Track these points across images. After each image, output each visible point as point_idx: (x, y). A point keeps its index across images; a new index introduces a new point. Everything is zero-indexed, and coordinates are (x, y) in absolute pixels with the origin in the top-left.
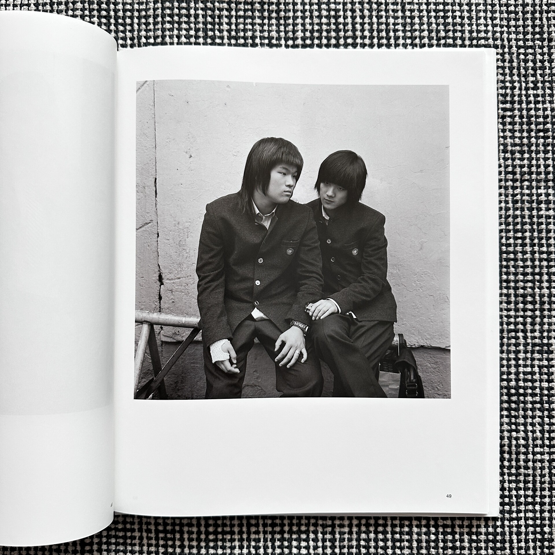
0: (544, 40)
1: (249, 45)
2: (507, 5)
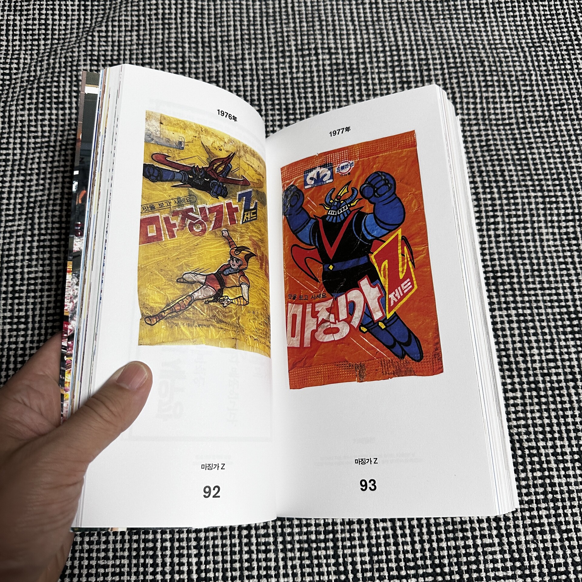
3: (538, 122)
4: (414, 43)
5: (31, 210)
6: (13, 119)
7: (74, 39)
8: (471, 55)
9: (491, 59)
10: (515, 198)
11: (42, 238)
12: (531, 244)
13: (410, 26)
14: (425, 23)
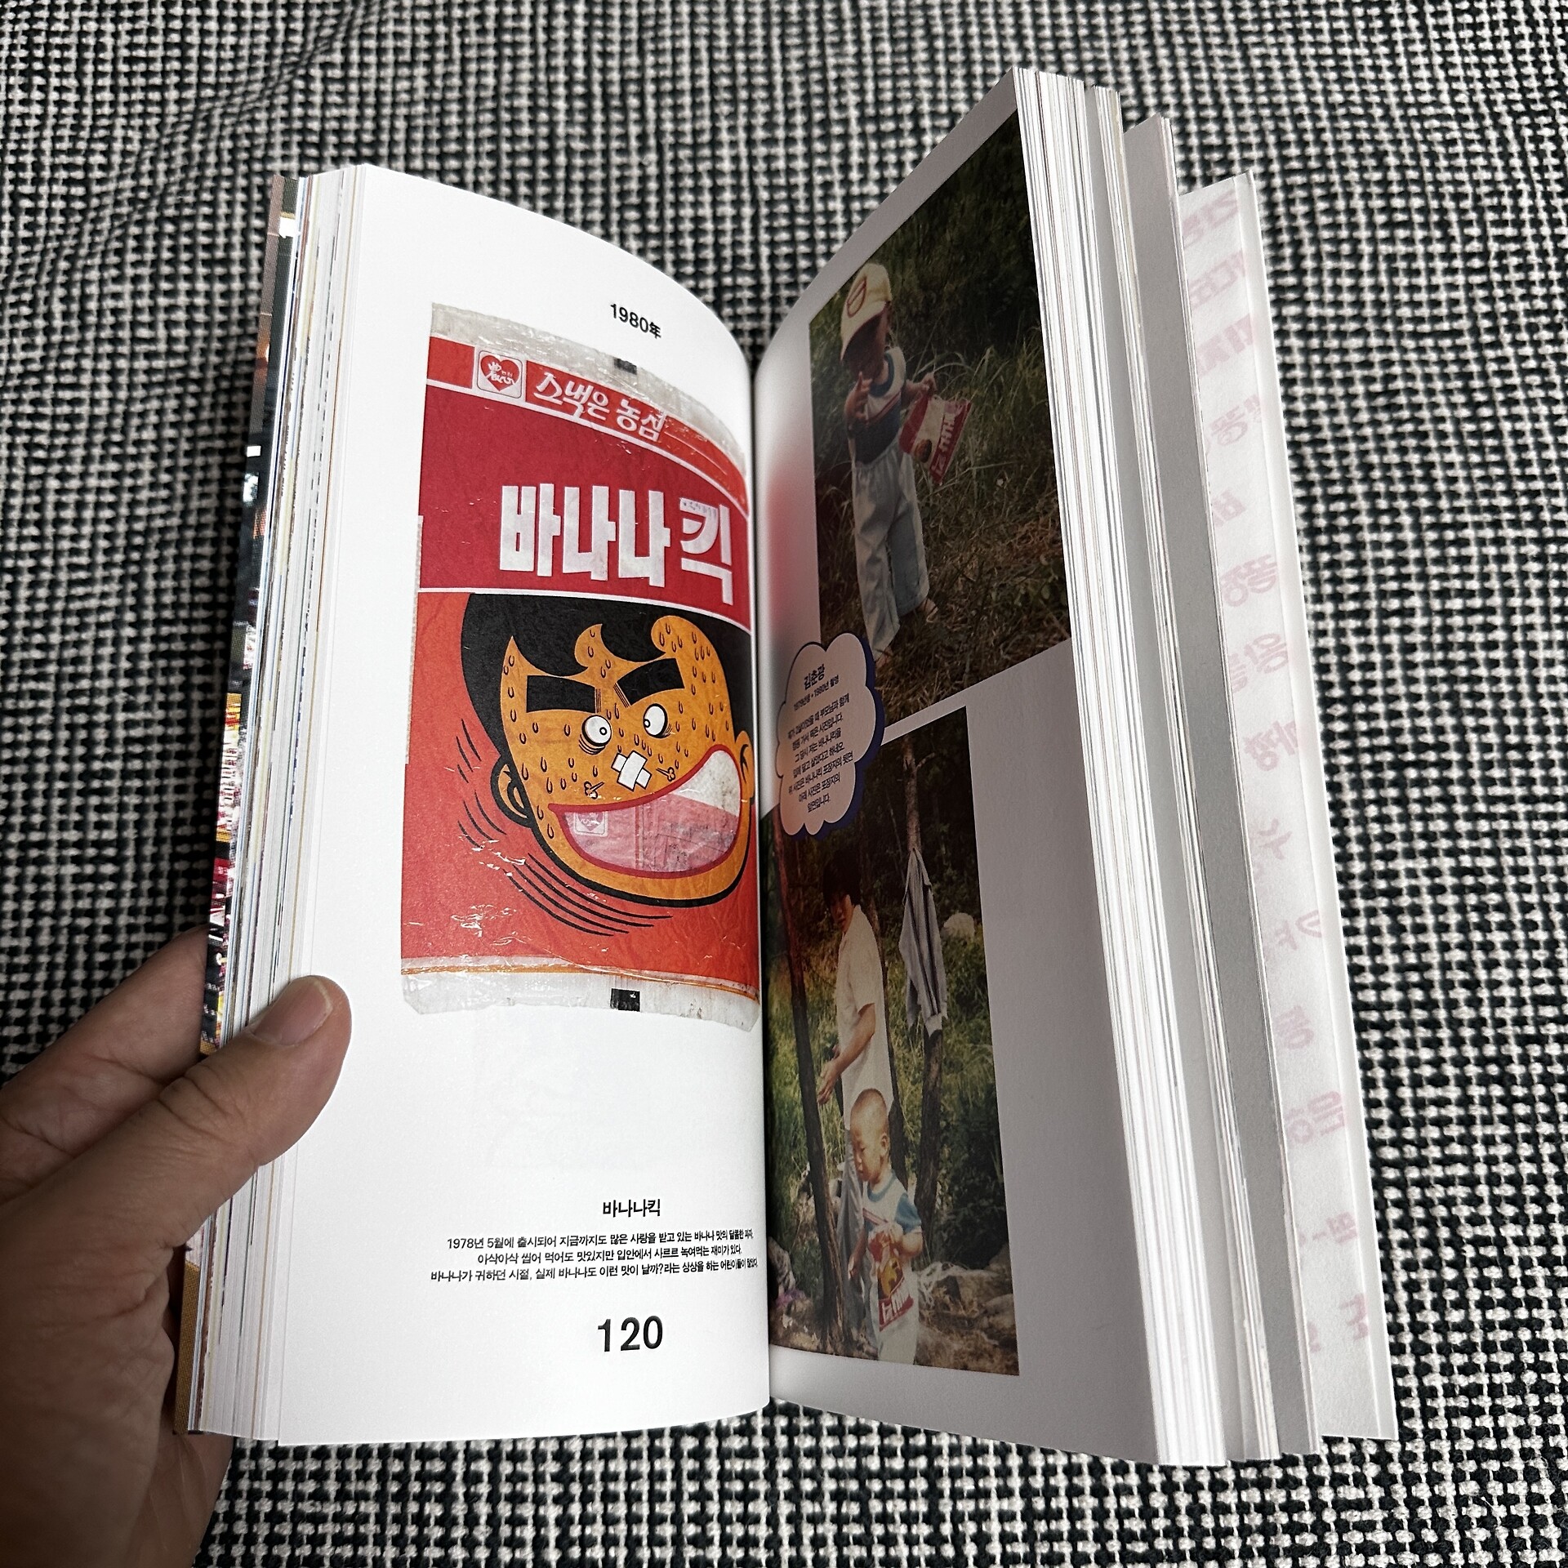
3: (1532, 328)
4: (1188, 100)
5: (135, 556)
6: (92, 305)
7: (257, 87)
8: (1348, 136)
9: (1406, 149)
10: (1462, 543)
11: (165, 630)
12: (1503, 672)
13: (1181, 51)
14: (1222, 46)
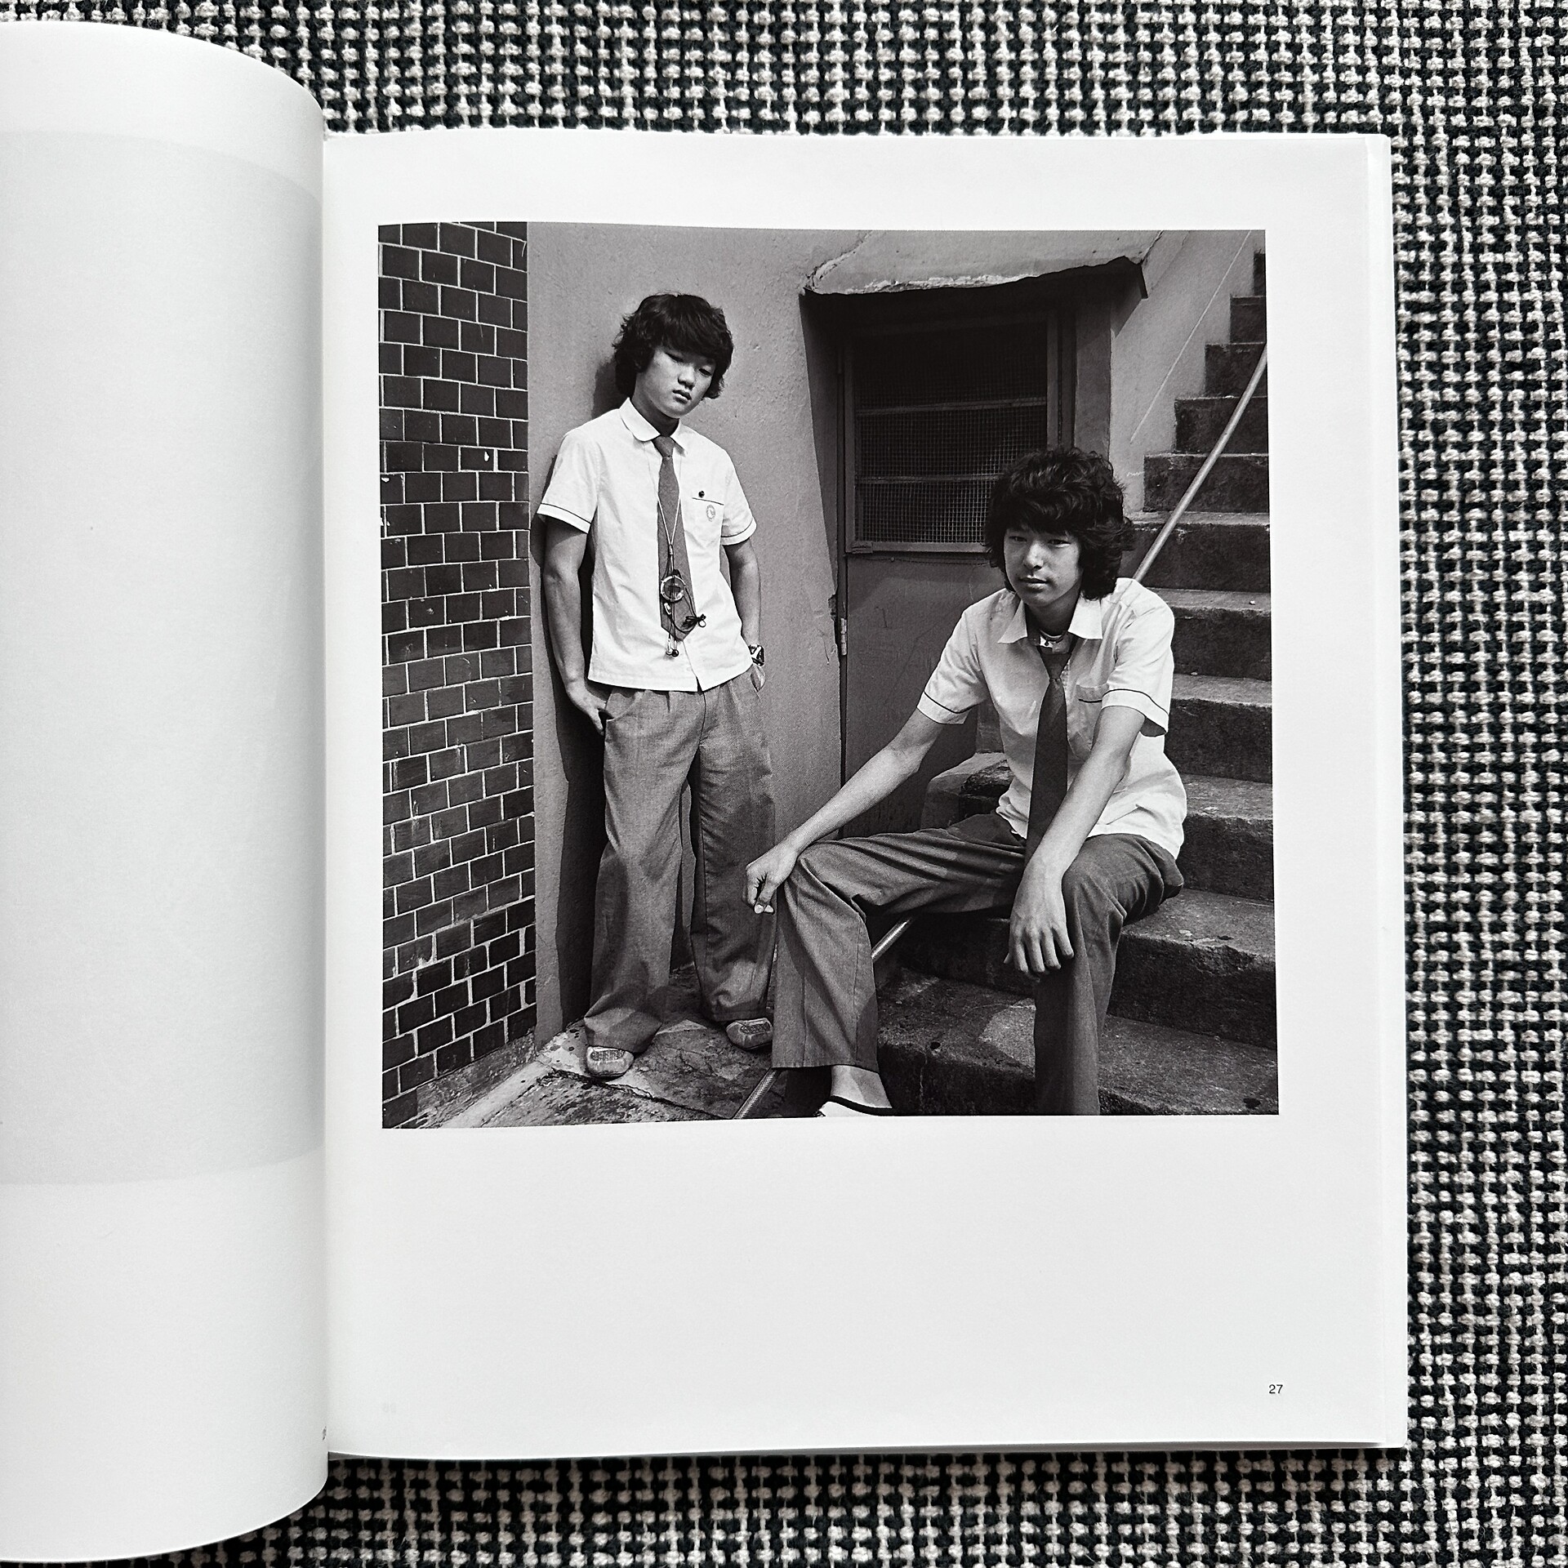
0: (1525, 110)
1: (696, 123)
2: (1421, 13)
